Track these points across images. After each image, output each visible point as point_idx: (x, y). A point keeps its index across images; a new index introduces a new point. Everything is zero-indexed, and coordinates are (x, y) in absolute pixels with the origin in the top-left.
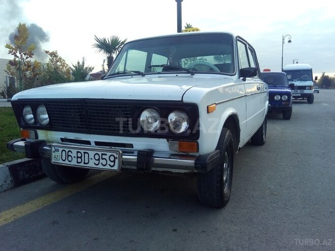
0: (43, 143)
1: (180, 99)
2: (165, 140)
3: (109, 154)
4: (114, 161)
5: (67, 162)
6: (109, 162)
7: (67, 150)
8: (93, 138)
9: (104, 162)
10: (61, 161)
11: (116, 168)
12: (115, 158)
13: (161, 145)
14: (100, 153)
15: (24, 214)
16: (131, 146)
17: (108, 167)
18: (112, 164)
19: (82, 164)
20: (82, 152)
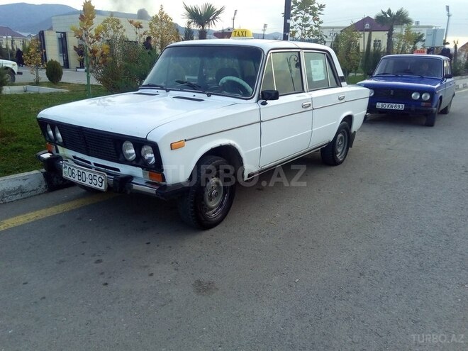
0: (60, 158)
1: (145, 137)
2: (141, 169)
3: (98, 176)
4: (102, 182)
5: (72, 178)
6: (99, 183)
7: (72, 168)
8: (93, 160)
9: (95, 182)
10: (68, 177)
11: (103, 188)
12: (103, 180)
13: (138, 172)
14: (93, 174)
15: (44, 217)
16: (118, 170)
17: (97, 187)
18: (100, 184)
19: (81, 181)
20: (81, 171)
